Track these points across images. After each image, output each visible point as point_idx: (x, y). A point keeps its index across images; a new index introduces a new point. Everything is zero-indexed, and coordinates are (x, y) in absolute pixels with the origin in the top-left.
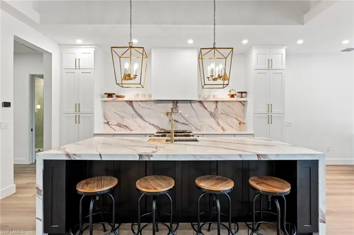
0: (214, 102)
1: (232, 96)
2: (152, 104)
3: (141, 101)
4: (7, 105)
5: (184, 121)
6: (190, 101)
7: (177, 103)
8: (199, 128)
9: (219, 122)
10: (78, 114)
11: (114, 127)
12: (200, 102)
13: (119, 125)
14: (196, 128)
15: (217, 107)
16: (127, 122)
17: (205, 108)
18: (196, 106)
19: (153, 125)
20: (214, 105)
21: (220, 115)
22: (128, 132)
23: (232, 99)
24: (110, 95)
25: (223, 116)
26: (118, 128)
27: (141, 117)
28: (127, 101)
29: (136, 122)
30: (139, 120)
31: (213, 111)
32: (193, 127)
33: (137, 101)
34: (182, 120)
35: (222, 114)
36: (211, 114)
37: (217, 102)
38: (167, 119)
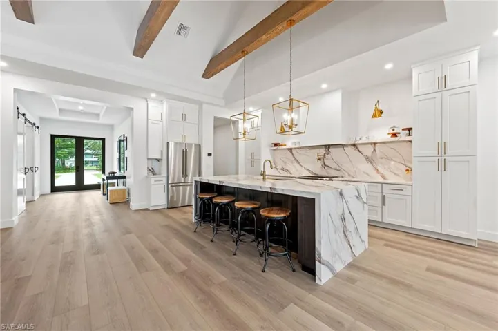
0: (371, 144)
1: (394, 135)
2: (307, 149)
3: (298, 148)
4: (210, 155)
5: (335, 166)
6: (342, 146)
7: (329, 148)
8: (352, 174)
9: (378, 168)
10: (253, 160)
11: (280, 171)
12: (354, 145)
13: (283, 169)
14: (349, 175)
15: (375, 150)
16: (289, 167)
17: (360, 152)
18: (350, 150)
19: (308, 170)
20: (371, 148)
21: (380, 160)
22: (289, 175)
23: (394, 139)
24: (276, 145)
25: (383, 160)
26: (281, 171)
27: (298, 162)
28: (288, 149)
29: (295, 167)
30: (296, 164)
31: (369, 155)
32: (345, 173)
33: (295, 148)
34: (334, 166)
35: (382, 158)
36: (367, 158)
37: (375, 144)
38: (320, 164)
